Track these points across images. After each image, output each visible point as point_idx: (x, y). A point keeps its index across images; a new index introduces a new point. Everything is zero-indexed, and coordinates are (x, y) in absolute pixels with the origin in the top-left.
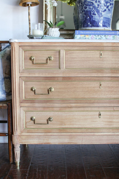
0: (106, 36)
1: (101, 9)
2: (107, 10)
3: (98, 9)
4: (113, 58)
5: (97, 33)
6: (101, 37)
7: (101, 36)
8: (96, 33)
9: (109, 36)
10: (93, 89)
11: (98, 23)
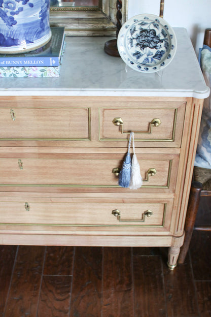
0: (27, 68)
1: (8, 10)
2: (24, 9)
3: (2, 10)
4: (38, 120)
5: (5, 63)
6: (15, 71)
7: (15, 68)
8: (3, 63)
9: (33, 68)
10: (8, 170)
11: (7, 38)
